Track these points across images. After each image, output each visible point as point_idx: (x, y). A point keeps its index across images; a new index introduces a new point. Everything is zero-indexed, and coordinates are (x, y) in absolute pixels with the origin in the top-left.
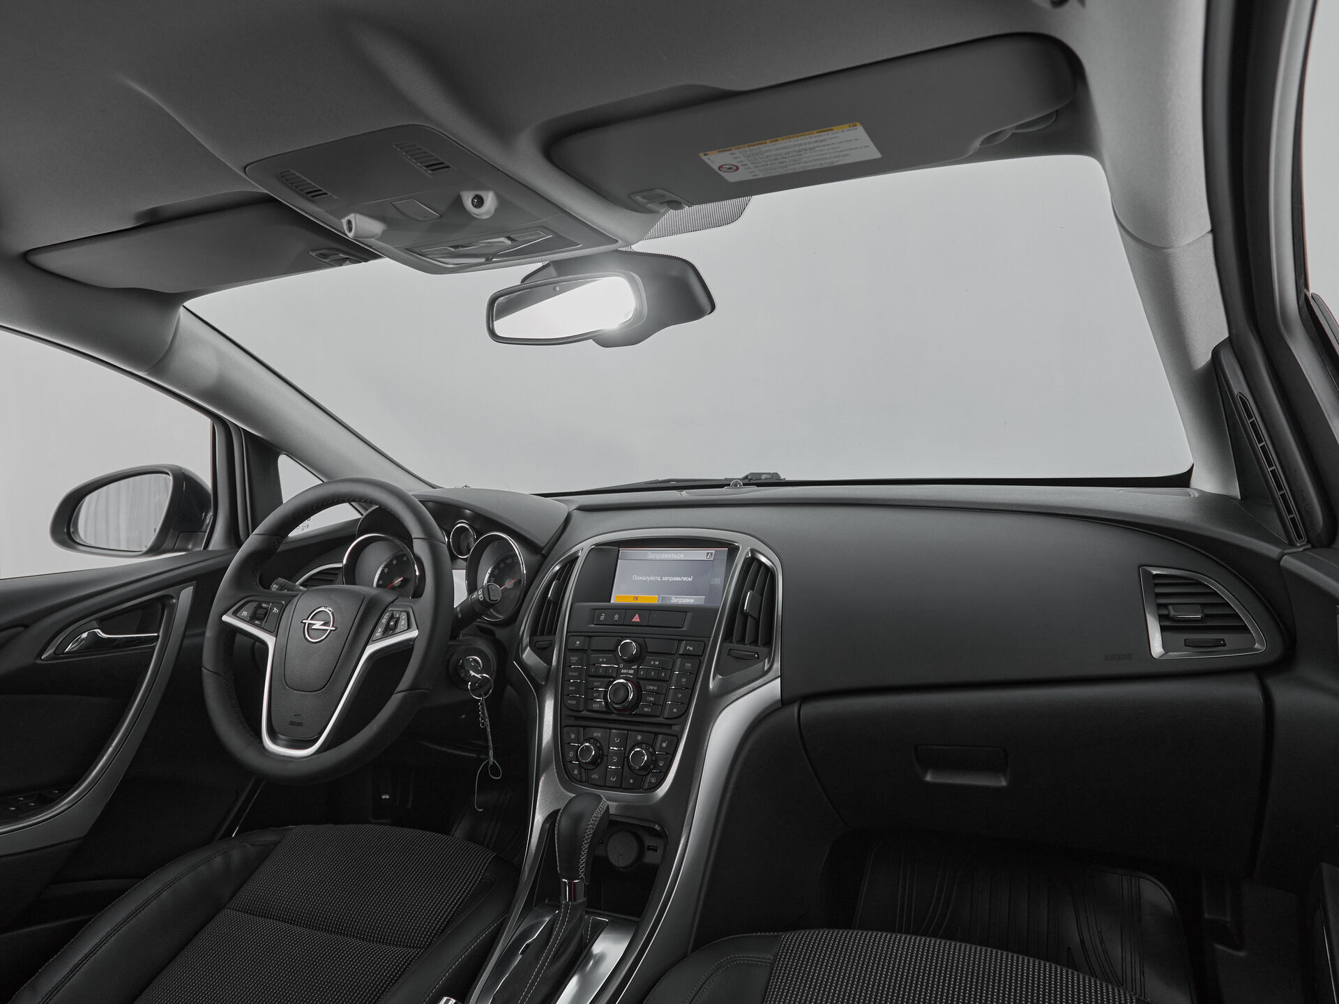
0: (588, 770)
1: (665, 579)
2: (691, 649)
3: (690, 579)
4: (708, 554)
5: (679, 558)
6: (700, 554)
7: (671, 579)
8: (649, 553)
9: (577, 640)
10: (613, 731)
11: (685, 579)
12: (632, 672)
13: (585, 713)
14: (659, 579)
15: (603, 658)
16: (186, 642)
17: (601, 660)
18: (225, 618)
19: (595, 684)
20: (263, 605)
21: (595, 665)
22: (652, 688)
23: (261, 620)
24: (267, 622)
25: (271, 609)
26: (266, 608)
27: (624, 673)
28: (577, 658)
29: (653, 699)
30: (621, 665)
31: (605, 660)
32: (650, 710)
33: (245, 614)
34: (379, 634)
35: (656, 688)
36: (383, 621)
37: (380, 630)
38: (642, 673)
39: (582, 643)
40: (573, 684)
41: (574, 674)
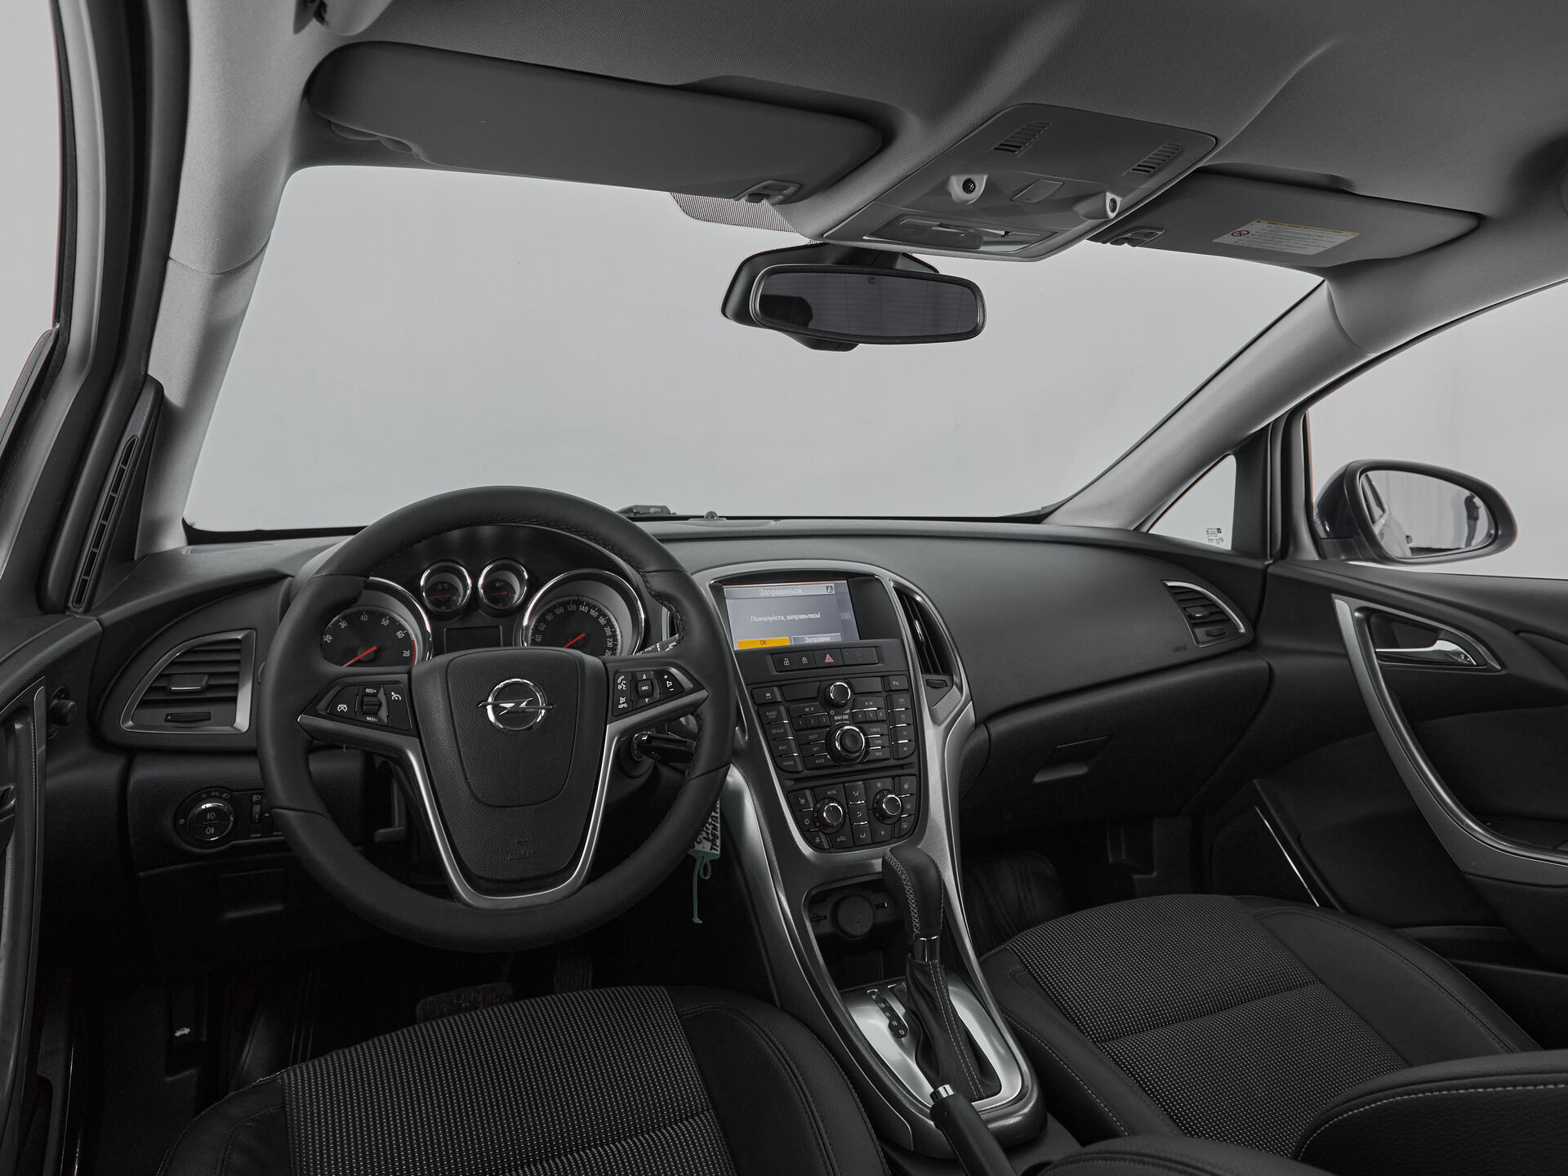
0: (829, 834)
1: (790, 618)
2: (897, 683)
3: (818, 616)
4: (827, 587)
5: (797, 594)
6: (820, 588)
7: (796, 617)
8: (761, 589)
9: (767, 692)
10: (846, 784)
11: (812, 616)
12: (846, 717)
13: (807, 773)
14: (783, 618)
15: (809, 707)
17: (807, 710)
18: (304, 719)
19: (811, 737)
20: (368, 690)
21: (801, 717)
22: (875, 730)
23: (375, 714)
24: (388, 717)
25: (388, 696)
26: (374, 695)
27: (838, 720)
28: (775, 713)
29: (880, 742)
30: (832, 712)
31: (812, 709)
32: (881, 754)
33: (342, 707)
34: (625, 705)
35: (879, 730)
36: (620, 687)
37: (622, 700)
38: (860, 716)
39: (773, 695)
40: (781, 743)
41: (778, 731)
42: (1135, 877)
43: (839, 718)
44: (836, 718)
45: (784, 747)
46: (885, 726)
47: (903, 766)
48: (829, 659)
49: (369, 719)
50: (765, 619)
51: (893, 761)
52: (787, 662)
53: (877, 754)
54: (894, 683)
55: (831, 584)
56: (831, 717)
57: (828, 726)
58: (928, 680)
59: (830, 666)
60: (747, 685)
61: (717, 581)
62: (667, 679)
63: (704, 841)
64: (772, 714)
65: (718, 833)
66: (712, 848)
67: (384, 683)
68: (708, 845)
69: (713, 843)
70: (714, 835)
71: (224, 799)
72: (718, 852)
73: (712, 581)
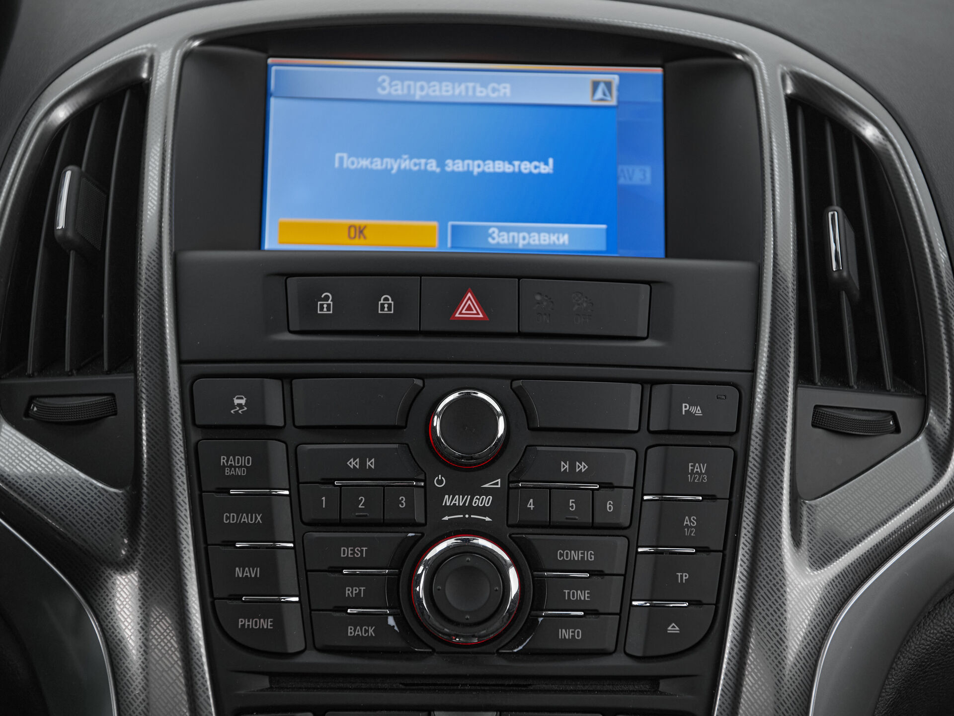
1: (456, 166)
2: (697, 411)
3: (546, 169)
5: (494, 97)
7: (476, 167)
8: (384, 77)
9: (240, 393)
11: (527, 167)
12: (485, 501)
13: (313, 658)
14: (433, 166)
15: (363, 456)
17: (353, 463)
19: (346, 552)
21: (331, 482)
22: (575, 555)
27: (455, 509)
28: (246, 461)
29: (583, 595)
30: (440, 481)
31: (370, 463)
32: (578, 634)
35: (590, 556)
38: (531, 505)
39: (257, 403)
40: (247, 558)
41: (245, 519)
43: (460, 504)
44: (447, 501)
45: (253, 573)
46: (621, 543)
47: (654, 681)
50: (378, 164)
51: (618, 663)
52: (326, 306)
53: (565, 634)
54: (685, 407)
55: (612, 75)
56: (431, 497)
57: (413, 525)
58: (816, 407)
59: (470, 331)
60: (181, 362)
61: (214, 38)
64: (236, 464)
73: (195, 38)
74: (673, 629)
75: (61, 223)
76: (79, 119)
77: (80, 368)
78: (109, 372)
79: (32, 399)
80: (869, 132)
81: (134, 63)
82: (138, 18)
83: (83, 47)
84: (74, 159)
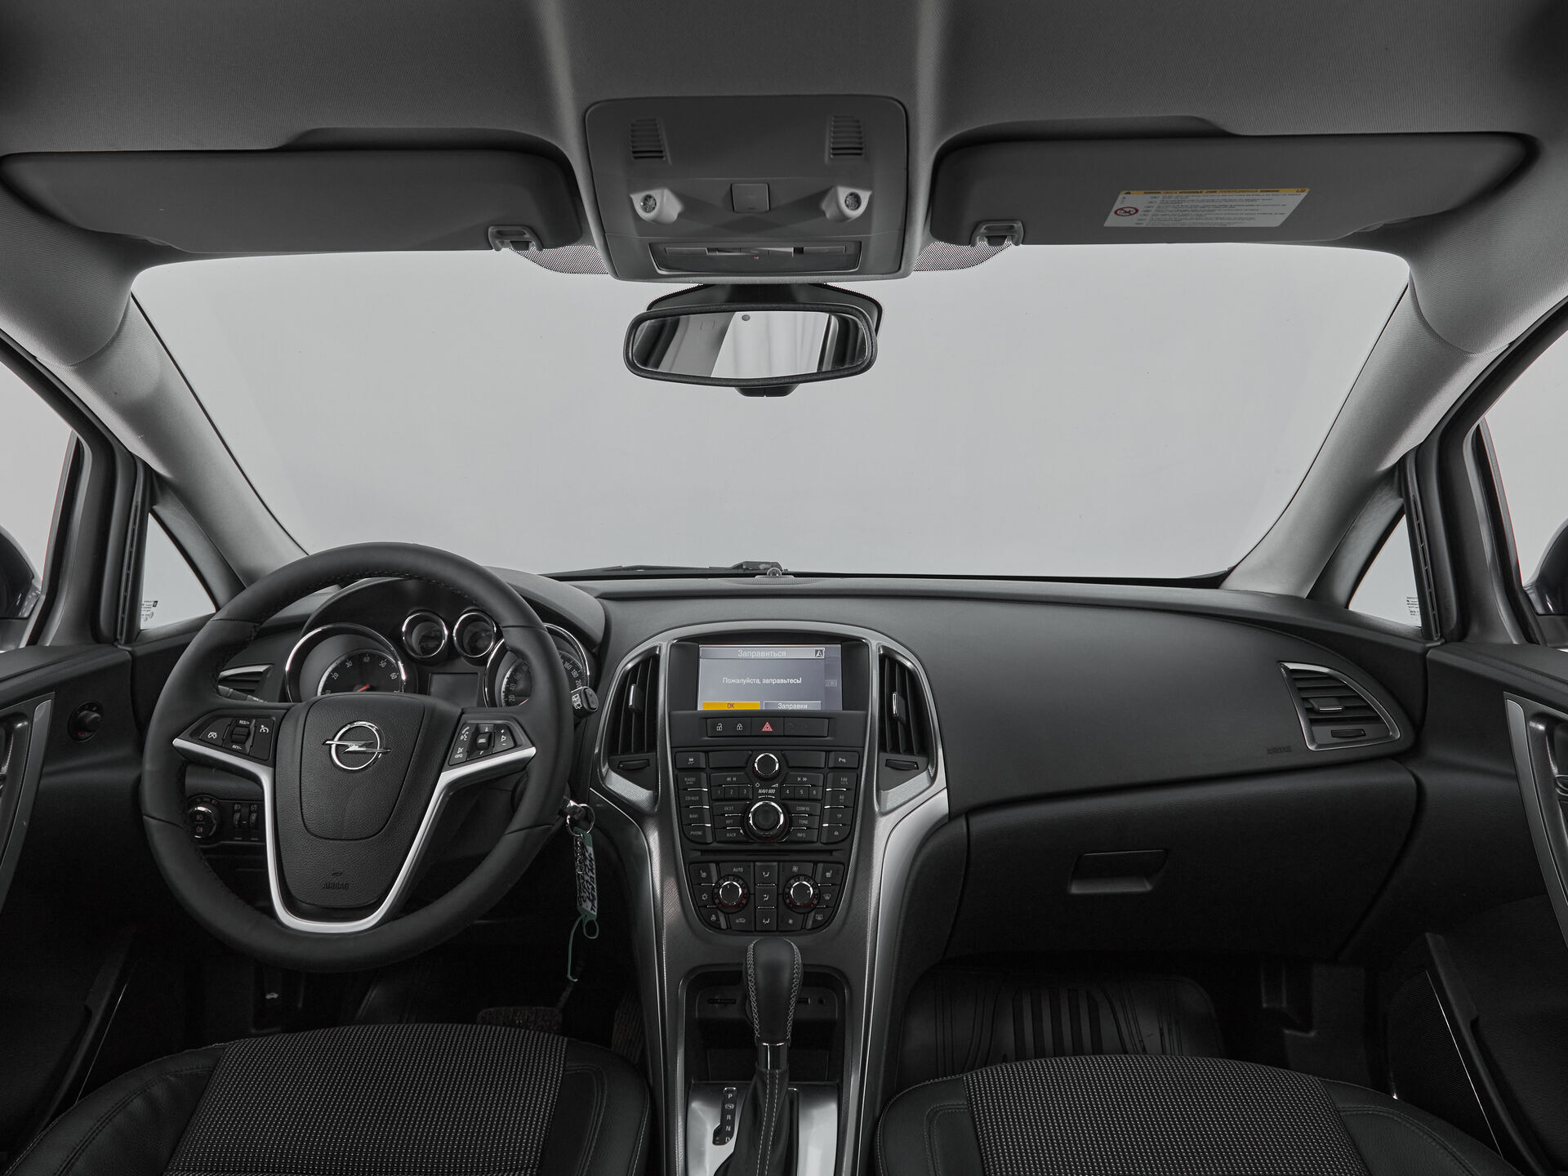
0: (728, 913)
1: (767, 681)
2: (844, 760)
3: (799, 682)
4: (817, 651)
5: (780, 657)
6: (807, 652)
7: (774, 681)
8: (740, 650)
9: (691, 757)
10: (758, 864)
11: (792, 681)
12: (773, 791)
13: (715, 845)
14: (758, 681)
15: (732, 777)
16: (44, 782)
17: (729, 779)
18: (177, 742)
19: (726, 809)
20: (241, 722)
21: (721, 785)
22: (803, 809)
23: (242, 743)
24: (251, 746)
25: (257, 727)
26: (247, 727)
27: (762, 794)
28: (693, 779)
29: (806, 822)
30: (757, 785)
31: (734, 779)
32: (804, 835)
33: (213, 735)
34: (461, 756)
35: (808, 809)
36: (462, 738)
37: (460, 750)
38: (788, 792)
39: (697, 760)
40: (694, 811)
41: (693, 798)
42: (1287, 1032)
43: (764, 791)
44: (760, 791)
45: (696, 816)
46: (819, 805)
47: (831, 852)
48: (767, 728)
49: (234, 747)
50: (738, 681)
51: (818, 846)
52: (719, 728)
53: (800, 835)
54: (840, 759)
55: (822, 648)
56: (755, 790)
57: (748, 799)
58: (887, 760)
59: (767, 735)
60: (671, 748)
61: (681, 639)
62: (504, 734)
63: (588, 901)
64: (690, 780)
65: (595, 894)
66: (592, 909)
67: (257, 717)
68: (590, 904)
69: (592, 901)
70: (593, 896)
71: (213, 804)
72: (595, 914)
73: (675, 639)
74: (836, 833)
75: (631, 704)
76: (635, 668)
77: (636, 752)
78: (647, 752)
79: (620, 763)
80: (909, 664)
81: (654, 648)
82: (654, 632)
83: (635, 644)
84: (633, 682)
